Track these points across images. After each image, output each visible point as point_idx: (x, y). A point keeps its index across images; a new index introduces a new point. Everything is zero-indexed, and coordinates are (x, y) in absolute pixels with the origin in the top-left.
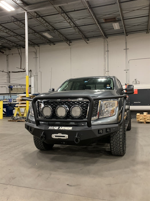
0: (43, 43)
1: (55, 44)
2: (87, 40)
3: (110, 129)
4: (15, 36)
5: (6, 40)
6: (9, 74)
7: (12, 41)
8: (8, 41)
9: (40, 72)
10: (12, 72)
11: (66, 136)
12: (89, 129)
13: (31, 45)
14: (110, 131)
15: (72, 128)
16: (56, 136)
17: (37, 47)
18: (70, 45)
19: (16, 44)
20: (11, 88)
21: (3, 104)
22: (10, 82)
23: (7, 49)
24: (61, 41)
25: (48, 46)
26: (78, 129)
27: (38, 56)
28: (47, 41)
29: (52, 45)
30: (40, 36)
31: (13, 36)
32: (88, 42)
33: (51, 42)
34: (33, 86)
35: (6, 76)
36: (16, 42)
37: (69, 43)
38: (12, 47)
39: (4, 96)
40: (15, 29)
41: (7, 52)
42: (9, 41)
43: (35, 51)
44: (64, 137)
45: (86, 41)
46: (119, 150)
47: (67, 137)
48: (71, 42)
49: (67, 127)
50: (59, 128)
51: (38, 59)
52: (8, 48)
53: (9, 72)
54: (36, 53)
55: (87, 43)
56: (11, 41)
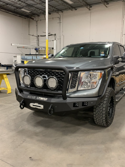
0: (66, 9)
1: (76, 10)
2: (107, 4)
3: (87, 103)
4: (41, 3)
5: (34, 8)
6: (38, 38)
7: (39, 8)
8: (36, 8)
9: (63, 36)
10: (41, 36)
11: (42, 107)
12: (64, 101)
13: (55, 11)
14: (87, 105)
15: (47, 99)
16: (33, 105)
17: (60, 13)
18: (90, 10)
19: (43, 11)
20: (37, 50)
22: (39, 46)
23: (36, 16)
24: (81, 6)
25: (70, 12)
27: (61, 21)
28: (69, 6)
29: (74, 11)
30: (62, 2)
31: (39, 4)
32: (107, 5)
33: (73, 7)
34: (55, 49)
35: (36, 39)
36: (43, 9)
37: (89, 8)
38: (40, 14)
41: (36, 18)
42: (37, 8)
43: (59, 17)
44: (40, 107)
45: (106, 5)
46: (102, 122)
47: (43, 108)
48: (91, 7)
49: (43, 98)
50: (36, 98)
51: (61, 24)
52: (37, 15)
53: (38, 36)
54: (60, 19)
55: (107, 7)
56: (38, 9)
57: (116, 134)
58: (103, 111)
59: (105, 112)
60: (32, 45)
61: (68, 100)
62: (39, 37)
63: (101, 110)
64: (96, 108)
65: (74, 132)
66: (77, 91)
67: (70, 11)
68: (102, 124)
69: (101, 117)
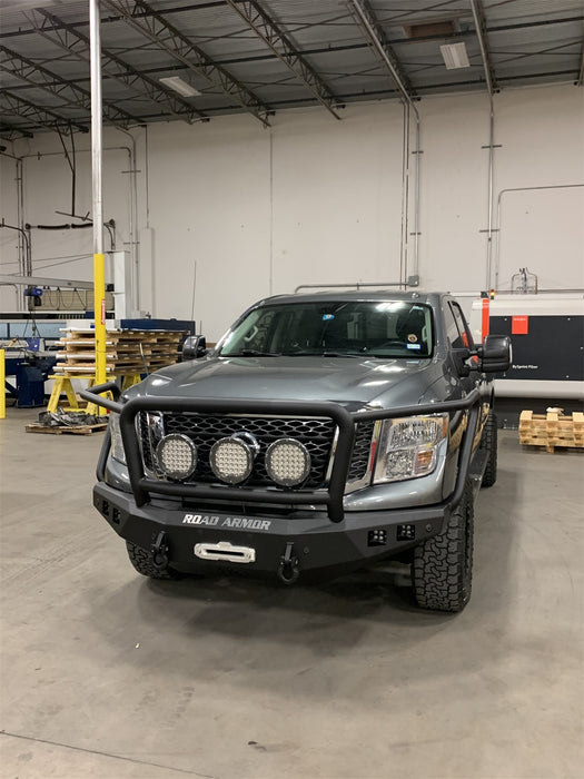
0: (163, 114)
1: (208, 120)
2: (338, 107)
3: (413, 527)
4: (50, 84)
5: (12, 100)
6: (27, 234)
7: (37, 104)
8: (21, 104)
9: (149, 231)
10: (39, 227)
11: (249, 554)
12: (336, 528)
13: (113, 120)
14: (413, 534)
15: (269, 523)
16: (209, 551)
17: (136, 130)
18: (269, 125)
19: (54, 115)
20: (37, 297)
21: (6, 360)
22: (29, 273)
23: (16, 135)
24: (232, 107)
25: (178, 128)
26: (293, 527)
27: (140, 165)
28: (179, 106)
29: (198, 124)
30: (150, 86)
31: (41, 85)
32: (339, 112)
33: (194, 111)
34: (124, 291)
35: (16, 242)
36: (53, 108)
37: (264, 117)
38: (36, 127)
39: (8, 324)
40: (49, 60)
41: (18, 146)
42: (27, 103)
43: (131, 147)
44: (241, 554)
45: (335, 110)
46: (445, 593)
47: (253, 559)
48: (273, 113)
49: (251, 521)
50: (221, 521)
51: (141, 177)
52: (20, 130)
53: (28, 227)
54: (132, 153)
55: (339, 118)
56: (33, 105)
57: (497, 633)
58: (448, 553)
59: (456, 556)
60: (13, 275)
61: (350, 523)
62: (32, 230)
63: (444, 552)
64: (423, 546)
65: (353, 641)
66: (372, 487)
67: (182, 124)
68: (446, 601)
69: (444, 575)
